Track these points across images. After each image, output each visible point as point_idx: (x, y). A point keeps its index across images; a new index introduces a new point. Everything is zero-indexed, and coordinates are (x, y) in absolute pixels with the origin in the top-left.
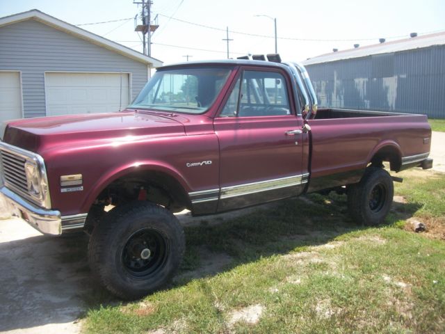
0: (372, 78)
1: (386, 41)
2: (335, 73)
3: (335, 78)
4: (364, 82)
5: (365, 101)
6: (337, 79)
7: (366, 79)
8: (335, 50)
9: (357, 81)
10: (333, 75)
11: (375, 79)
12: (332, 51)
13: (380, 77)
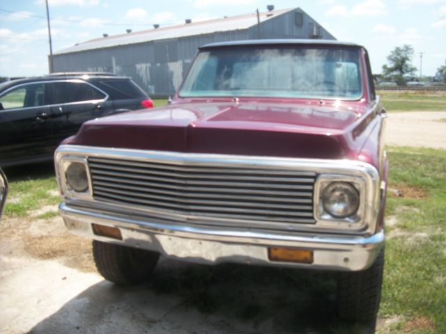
0: (156, 63)
1: (160, 27)
2: (113, 59)
3: (114, 64)
4: (146, 67)
5: (150, 86)
6: (117, 64)
7: (149, 65)
8: (105, 36)
9: (138, 66)
10: (111, 62)
11: (158, 64)
12: (103, 37)
13: (164, 62)
